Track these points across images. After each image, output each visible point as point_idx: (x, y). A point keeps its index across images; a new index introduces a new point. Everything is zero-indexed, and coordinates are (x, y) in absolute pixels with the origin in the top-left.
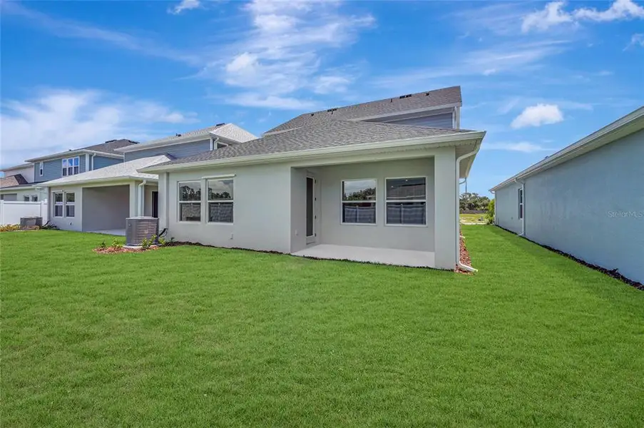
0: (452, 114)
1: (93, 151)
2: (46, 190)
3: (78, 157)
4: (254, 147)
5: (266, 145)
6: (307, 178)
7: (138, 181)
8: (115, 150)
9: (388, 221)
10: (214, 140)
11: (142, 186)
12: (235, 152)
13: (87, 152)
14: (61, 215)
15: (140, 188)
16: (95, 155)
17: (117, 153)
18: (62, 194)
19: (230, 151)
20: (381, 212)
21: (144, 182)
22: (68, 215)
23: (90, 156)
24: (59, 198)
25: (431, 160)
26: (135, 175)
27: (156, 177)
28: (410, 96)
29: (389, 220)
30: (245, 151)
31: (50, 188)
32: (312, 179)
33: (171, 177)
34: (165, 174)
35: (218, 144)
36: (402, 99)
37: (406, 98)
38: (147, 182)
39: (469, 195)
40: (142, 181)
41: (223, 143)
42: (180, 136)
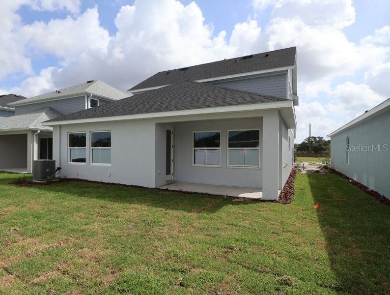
6: (167, 130)
7: (34, 131)
8: (8, 104)
9: (230, 164)
10: (88, 97)
11: (36, 135)
15: (35, 137)
20: (224, 157)
21: (39, 132)
25: (260, 119)
26: (32, 126)
27: (51, 129)
28: (251, 56)
32: (170, 131)
33: (63, 129)
34: (59, 127)
35: (91, 100)
36: (245, 60)
37: (248, 60)
38: (41, 131)
39: (315, 138)
40: (37, 131)
41: (95, 99)
42: (59, 92)
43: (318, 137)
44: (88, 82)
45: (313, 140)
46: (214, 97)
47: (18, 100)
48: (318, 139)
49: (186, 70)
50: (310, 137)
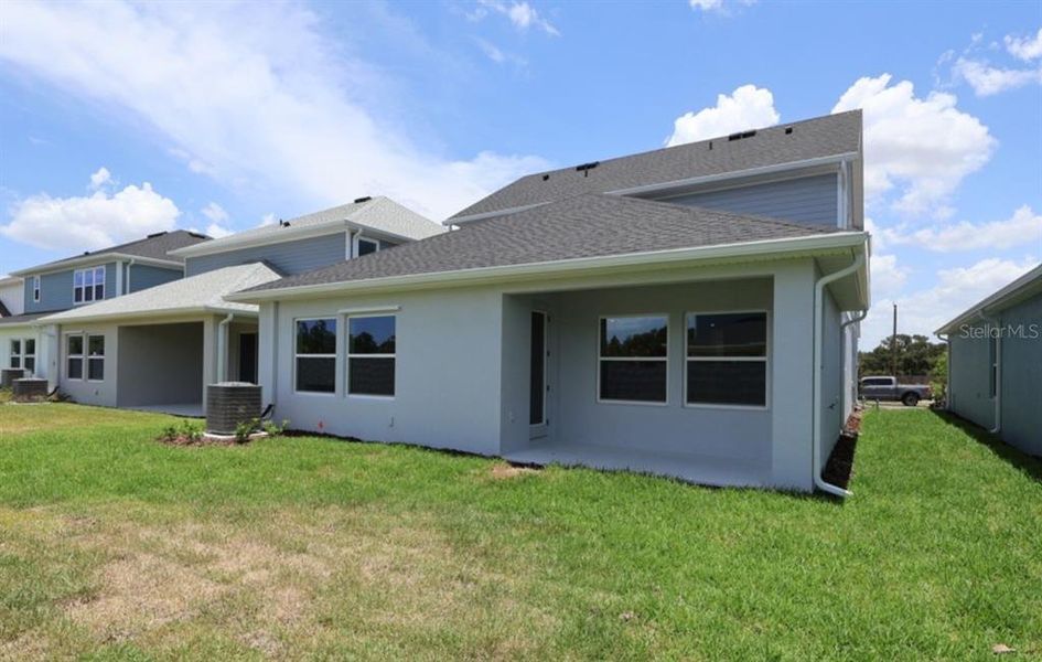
0: (836, 175)
1: (129, 256)
2: (53, 330)
3: (104, 267)
4: (433, 254)
5: (456, 250)
6: (534, 314)
7: (219, 316)
8: (168, 253)
9: (691, 398)
10: (353, 234)
11: (225, 325)
12: (397, 266)
13: (118, 258)
14: (80, 377)
15: (221, 330)
16: (133, 262)
17: (172, 258)
18: (81, 338)
19: (390, 262)
20: (676, 380)
21: (230, 317)
22: (91, 377)
23: (125, 265)
24: (76, 345)
25: (767, 284)
26: (216, 302)
27: (255, 308)
28: (751, 134)
29: (693, 397)
30: (416, 262)
31: (60, 326)
32: (542, 316)
33: (281, 308)
34: (272, 305)
35: (361, 242)
36: (734, 142)
37: (742, 140)
38: (235, 317)
39: (907, 339)
40: (225, 316)
41: (370, 240)
42: (287, 224)
43: (915, 337)
44: (357, 201)
45: (902, 342)
46: (650, 229)
47: (191, 244)
48: (913, 341)
49: (590, 171)
50: (895, 336)
